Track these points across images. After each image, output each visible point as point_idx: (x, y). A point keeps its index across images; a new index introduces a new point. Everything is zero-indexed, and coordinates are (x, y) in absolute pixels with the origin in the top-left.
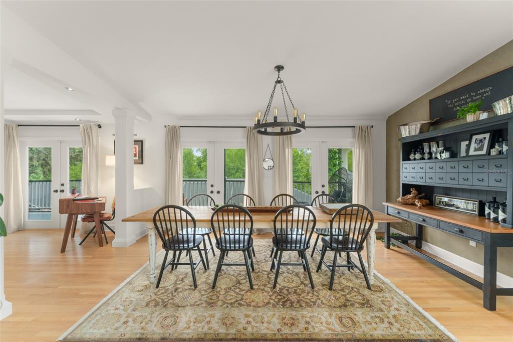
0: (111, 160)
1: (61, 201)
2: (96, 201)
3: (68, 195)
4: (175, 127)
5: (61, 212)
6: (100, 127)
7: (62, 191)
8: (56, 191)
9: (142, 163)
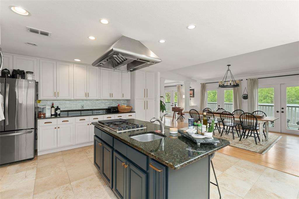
0: (184, 97)
1: (172, 108)
2: (180, 108)
3: (174, 106)
4: (204, 84)
5: (173, 111)
6: (182, 85)
7: (173, 106)
8: (171, 106)
9: (194, 97)
